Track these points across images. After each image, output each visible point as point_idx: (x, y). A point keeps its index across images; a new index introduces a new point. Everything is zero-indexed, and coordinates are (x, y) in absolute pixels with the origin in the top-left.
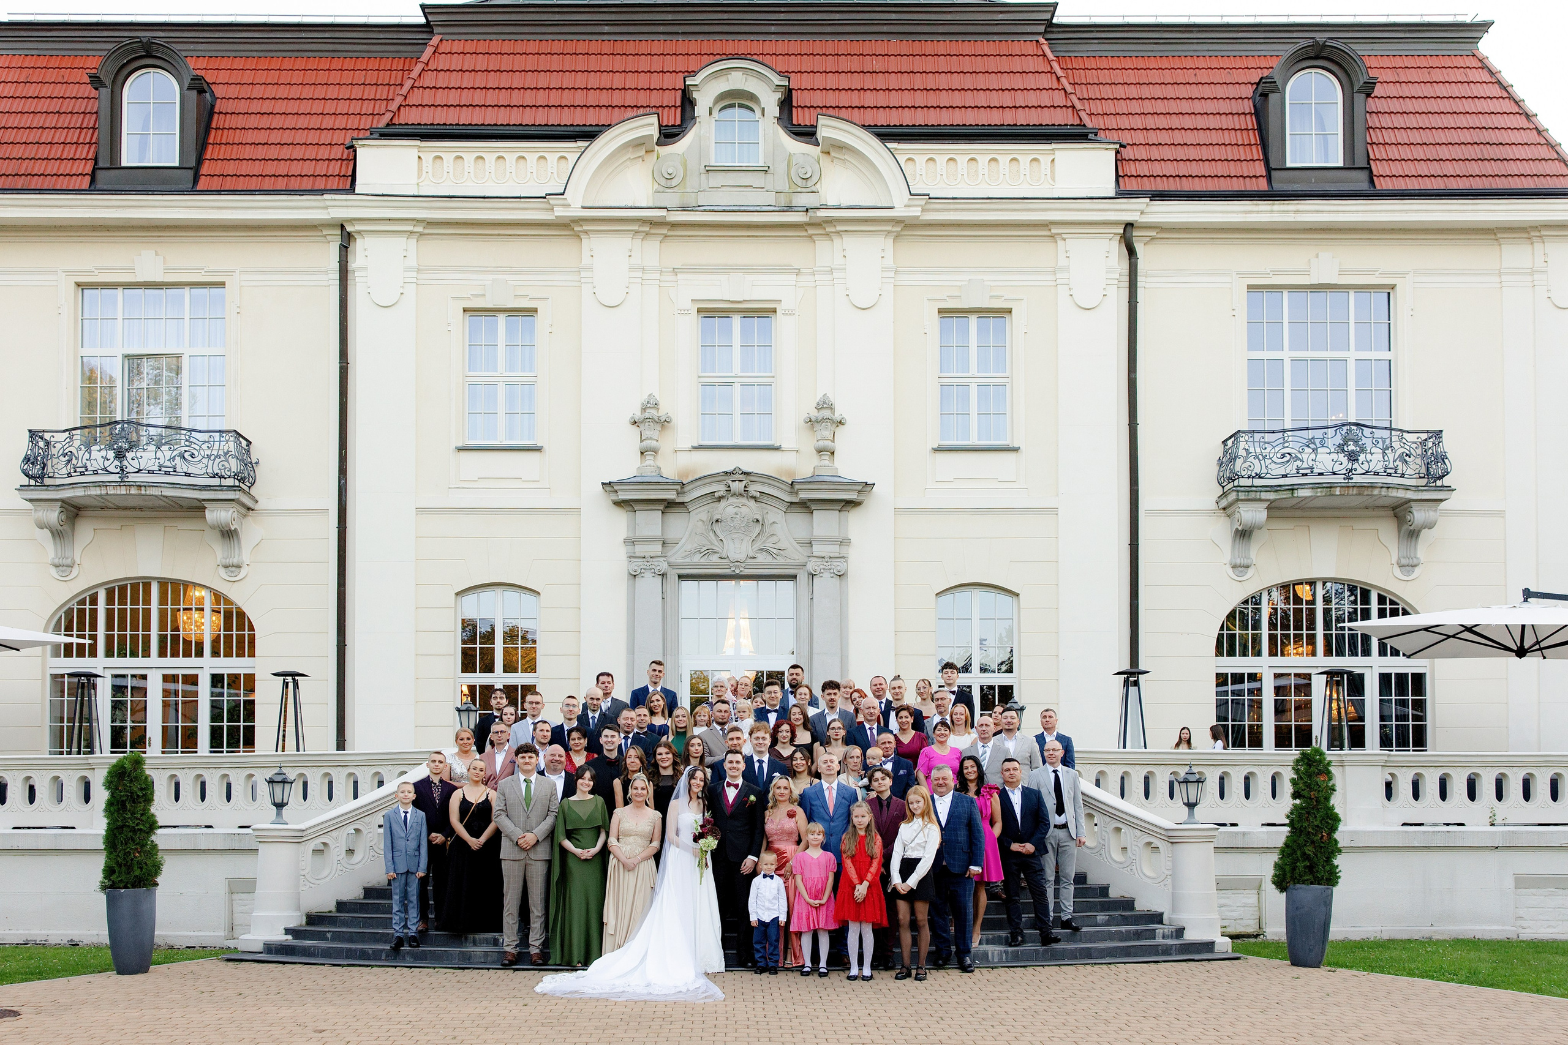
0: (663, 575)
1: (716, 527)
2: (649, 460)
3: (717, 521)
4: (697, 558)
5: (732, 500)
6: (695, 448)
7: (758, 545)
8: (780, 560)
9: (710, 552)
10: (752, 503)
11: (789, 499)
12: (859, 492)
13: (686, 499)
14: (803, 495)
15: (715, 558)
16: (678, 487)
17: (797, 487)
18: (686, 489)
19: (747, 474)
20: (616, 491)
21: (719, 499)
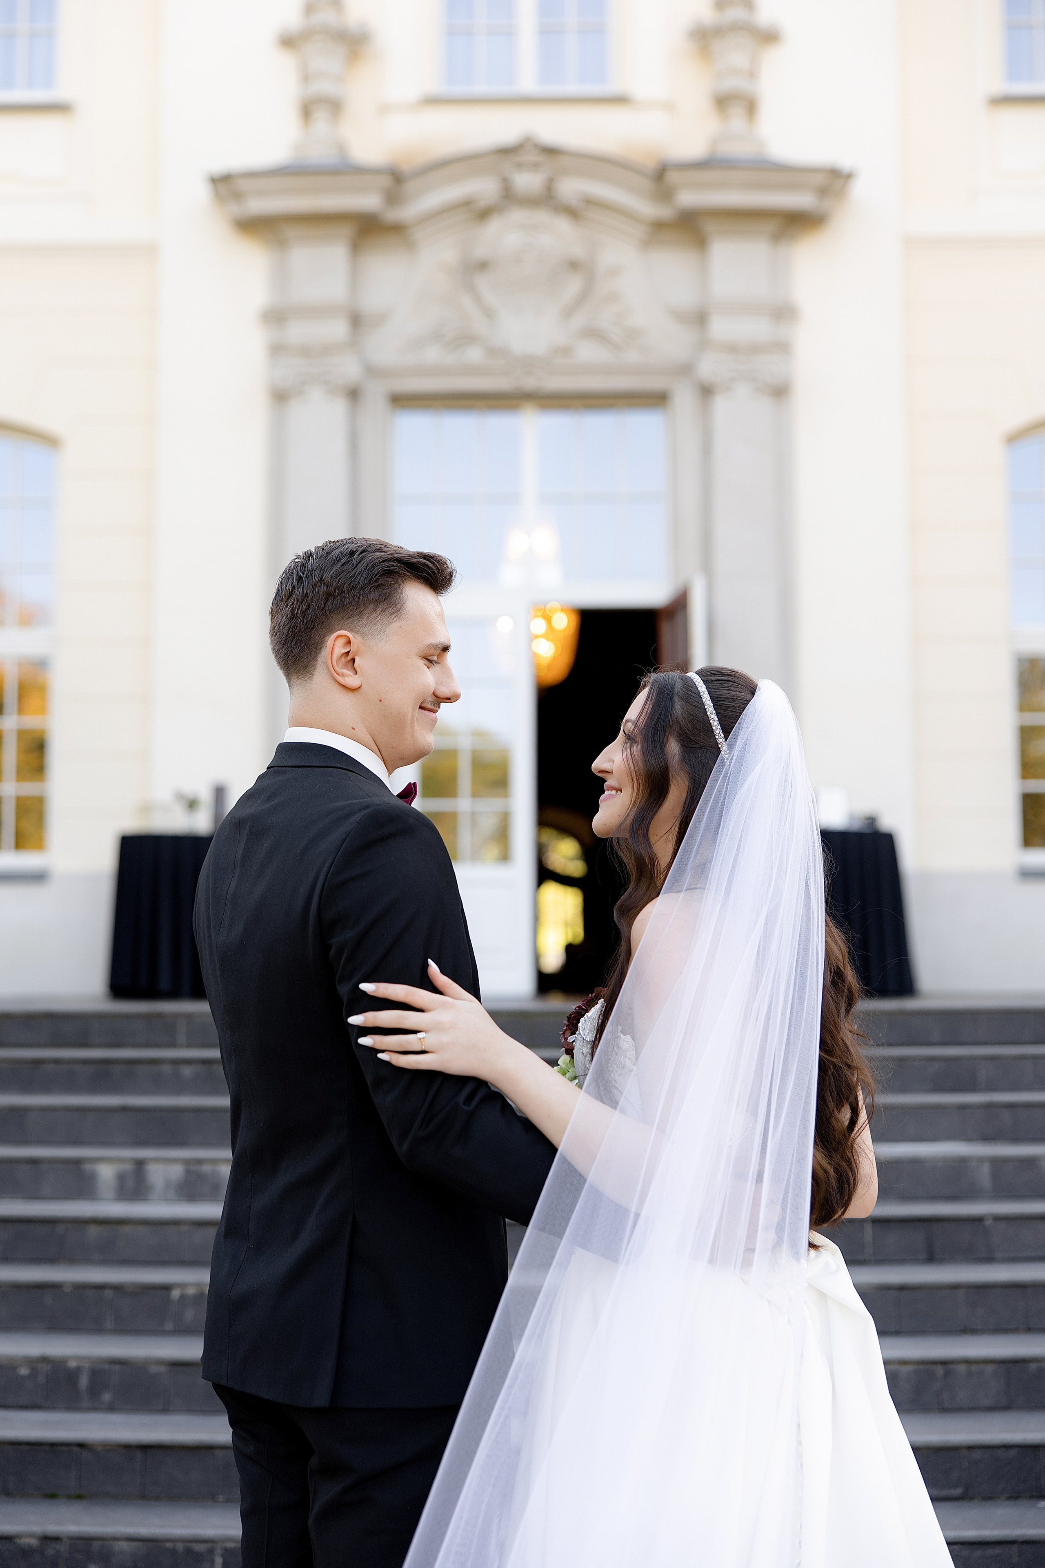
0: (354, 394)
1: (483, 283)
2: (321, 124)
3: (483, 266)
4: (433, 355)
5: (518, 216)
6: (433, 101)
7: (579, 321)
8: (632, 357)
9: (465, 339)
10: (563, 225)
11: (649, 209)
12: (824, 191)
13: (407, 212)
14: (688, 198)
15: (474, 355)
16: (385, 181)
17: (673, 177)
18: (410, 187)
19: (551, 152)
20: (238, 196)
21: (484, 214)
